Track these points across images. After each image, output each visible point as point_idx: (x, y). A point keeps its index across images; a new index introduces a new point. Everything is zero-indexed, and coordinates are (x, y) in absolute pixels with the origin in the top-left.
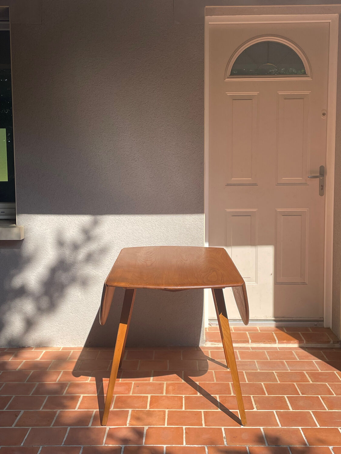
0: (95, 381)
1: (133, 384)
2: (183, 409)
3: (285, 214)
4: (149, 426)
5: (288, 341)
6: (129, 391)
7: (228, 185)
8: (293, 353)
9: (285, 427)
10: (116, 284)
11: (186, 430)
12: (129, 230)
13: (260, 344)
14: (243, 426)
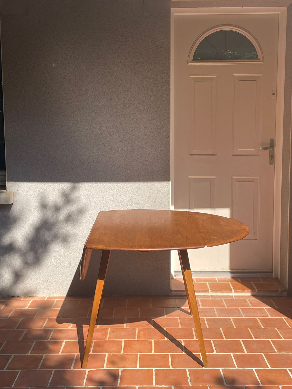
0: (76, 327)
1: (109, 330)
2: (153, 353)
3: (239, 181)
4: (124, 368)
5: (243, 291)
6: (106, 336)
7: (191, 155)
8: (246, 301)
9: (241, 369)
10: (94, 246)
11: (156, 371)
12: (105, 195)
13: (218, 293)
14: (204, 368)
